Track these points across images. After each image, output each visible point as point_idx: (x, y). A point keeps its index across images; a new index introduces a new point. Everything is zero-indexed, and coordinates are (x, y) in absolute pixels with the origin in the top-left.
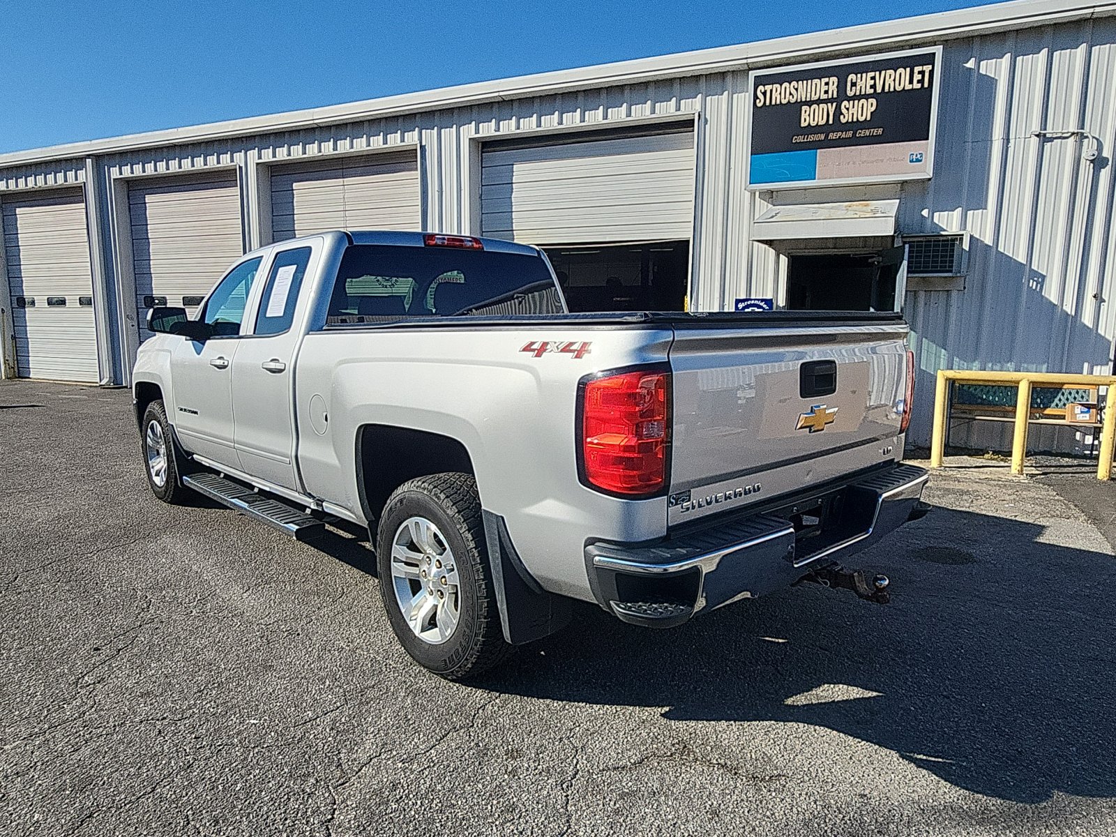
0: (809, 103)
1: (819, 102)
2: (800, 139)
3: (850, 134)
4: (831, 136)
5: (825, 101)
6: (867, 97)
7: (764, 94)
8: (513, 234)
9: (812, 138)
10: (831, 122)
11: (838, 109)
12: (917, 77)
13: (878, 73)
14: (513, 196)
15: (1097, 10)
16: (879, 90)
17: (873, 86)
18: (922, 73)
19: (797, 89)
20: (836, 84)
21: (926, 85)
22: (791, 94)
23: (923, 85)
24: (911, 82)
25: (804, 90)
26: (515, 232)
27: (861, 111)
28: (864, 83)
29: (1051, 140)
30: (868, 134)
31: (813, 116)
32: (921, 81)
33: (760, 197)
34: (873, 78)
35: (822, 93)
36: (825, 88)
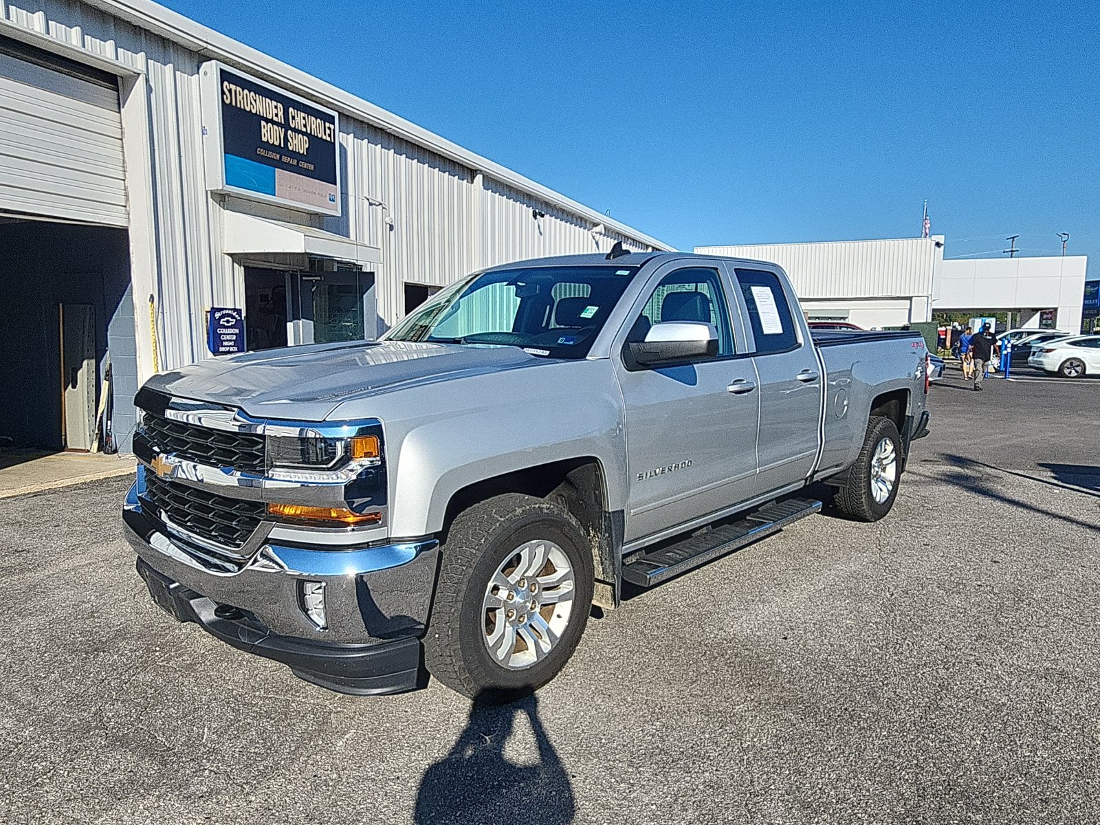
0: (268, 121)
1: (273, 123)
2: (261, 152)
3: (295, 162)
4: (284, 159)
5: (277, 124)
6: (302, 133)
7: (230, 91)
9: (270, 154)
10: (282, 145)
11: (286, 135)
12: (328, 131)
13: (307, 116)
15: (393, 127)
16: (309, 131)
17: (305, 126)
18: (329, 128)
19: (255, 101)
20: (282, 111)
21: (333, 140)
22: (251, 104)
23: (331, 140)
24: (325, 134)
25: (259, 105)
27: (300, 144)
28: (299, 119)
29: (372, 205)
30: (305, 166)
31: (270, 134)
32: (330, 135)
33: (212, 198)
34: (304, 118)
35: (274, 115)
36: (275, 111)
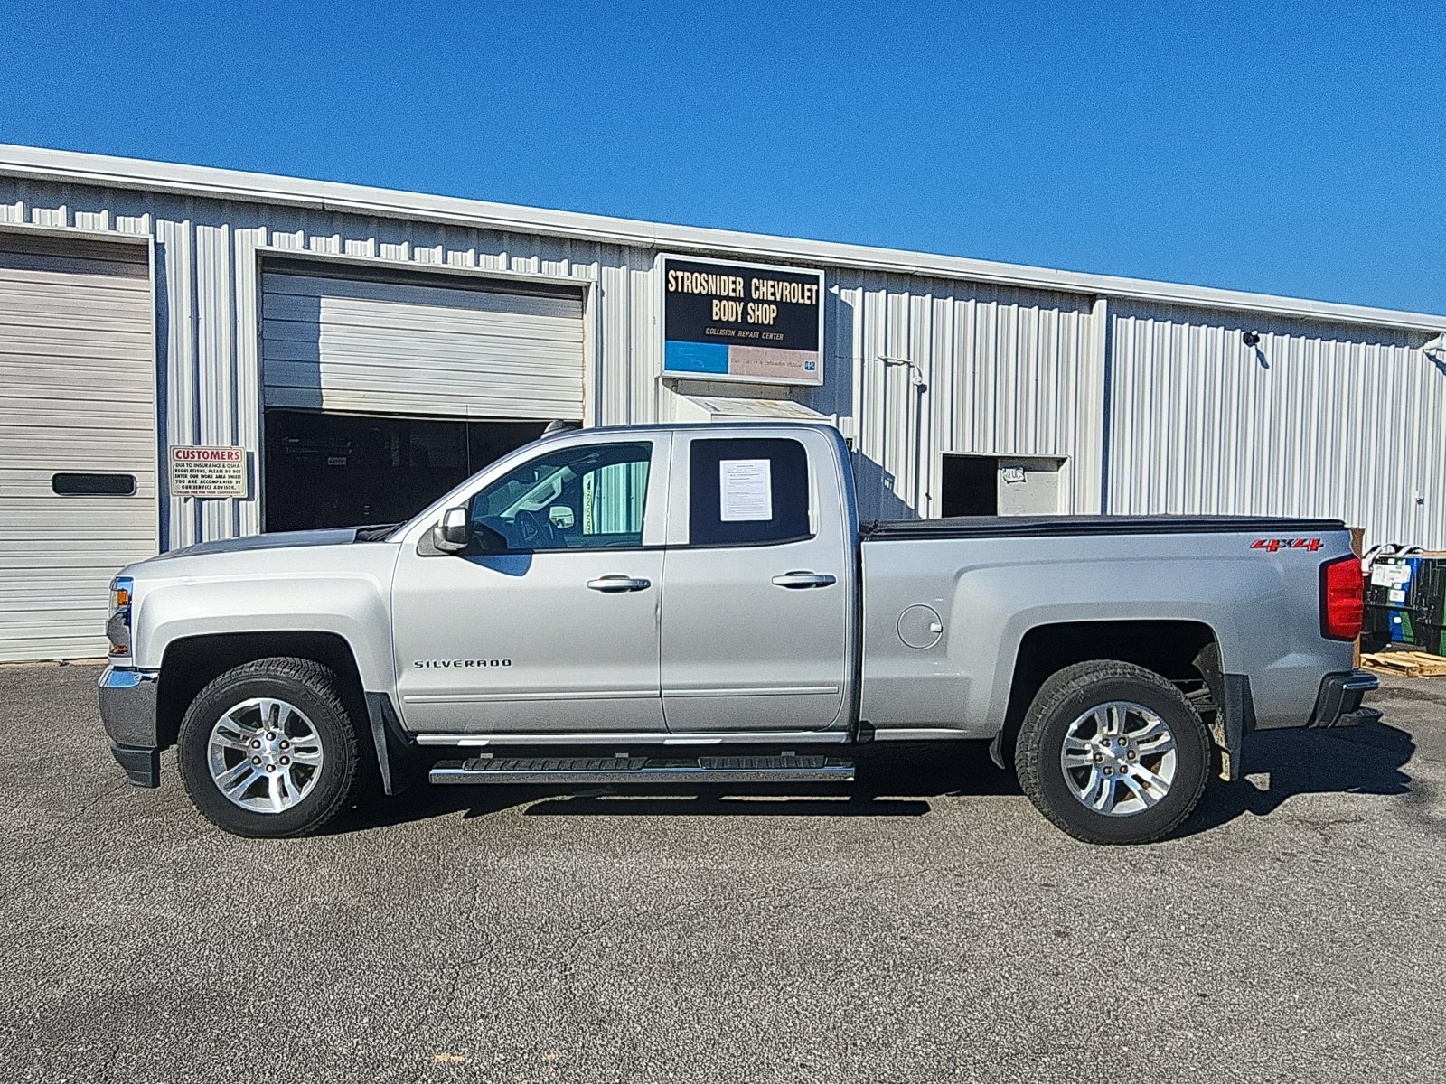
0: (720, 298)
1: (728, 298)
2: (713, 331)
3: (757, 335)
4: (741, 334)
5: (734, 299)
6: (769, 303)
7: (676, 278)
8: (321, 393)
9: (723, 332)
10: (740, 320)
11: (745, 308)
12: (807, 294)
13: (776, 283)
14: (320, 341)
15: (920, 269)
16: (778, 299)
17: (773, 294)
18: (810, 290)
19: (707, 282)
20: (742, 284)
21: (814, 302)
22: (701, 285)
23: (812, 302)
24: (803, 297)
25: (712, 284)
26: (323, 391)
27: (764, 315)
28: (765, 289)
29: (891, 365)
30: (771, 337)
31: (724, 311)
32: (810, 298)
33: (663, 384)
34: (773, 286)
35: (731, 290)
36: (732, 286)
